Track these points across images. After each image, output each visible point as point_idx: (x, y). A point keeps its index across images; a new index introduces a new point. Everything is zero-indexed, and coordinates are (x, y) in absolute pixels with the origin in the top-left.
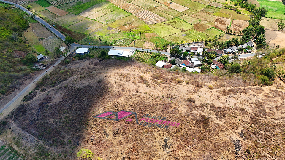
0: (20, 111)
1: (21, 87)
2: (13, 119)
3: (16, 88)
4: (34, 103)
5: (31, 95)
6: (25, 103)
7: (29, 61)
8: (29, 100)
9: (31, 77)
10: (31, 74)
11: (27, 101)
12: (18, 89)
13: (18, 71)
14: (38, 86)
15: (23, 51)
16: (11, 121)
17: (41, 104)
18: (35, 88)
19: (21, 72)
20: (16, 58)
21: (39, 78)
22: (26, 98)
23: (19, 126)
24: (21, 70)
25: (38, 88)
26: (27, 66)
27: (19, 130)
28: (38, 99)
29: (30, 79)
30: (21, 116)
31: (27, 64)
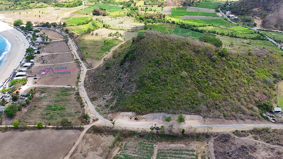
0: (224, 138)
1: (241, 121)
2: (215, 138)
3: (236, 119)
4: (239, 141)
5: (242, 133)
6: (233, 135)
7: (264, 107)
8: (237, 136)
9: (254, 120)
10: (257, 117)
11: (236, 135)
12: (237, 121)
13: (248, 108)
14: (254, 132)
15: (266, 96)
16: (213, 139)
17: (243, 147)
18: (250, 131)
19: (250, 111)
20: (256, 97)
21: (261, 126)
22: (237, 133)
23: (214, 147)
24: (251, 109)
25: (252, 133)
26: (259, 109)
27: (212, 150)
28: (245, 141)
29: (253, 121)
30: (221, 141)
31: (261, 108)
